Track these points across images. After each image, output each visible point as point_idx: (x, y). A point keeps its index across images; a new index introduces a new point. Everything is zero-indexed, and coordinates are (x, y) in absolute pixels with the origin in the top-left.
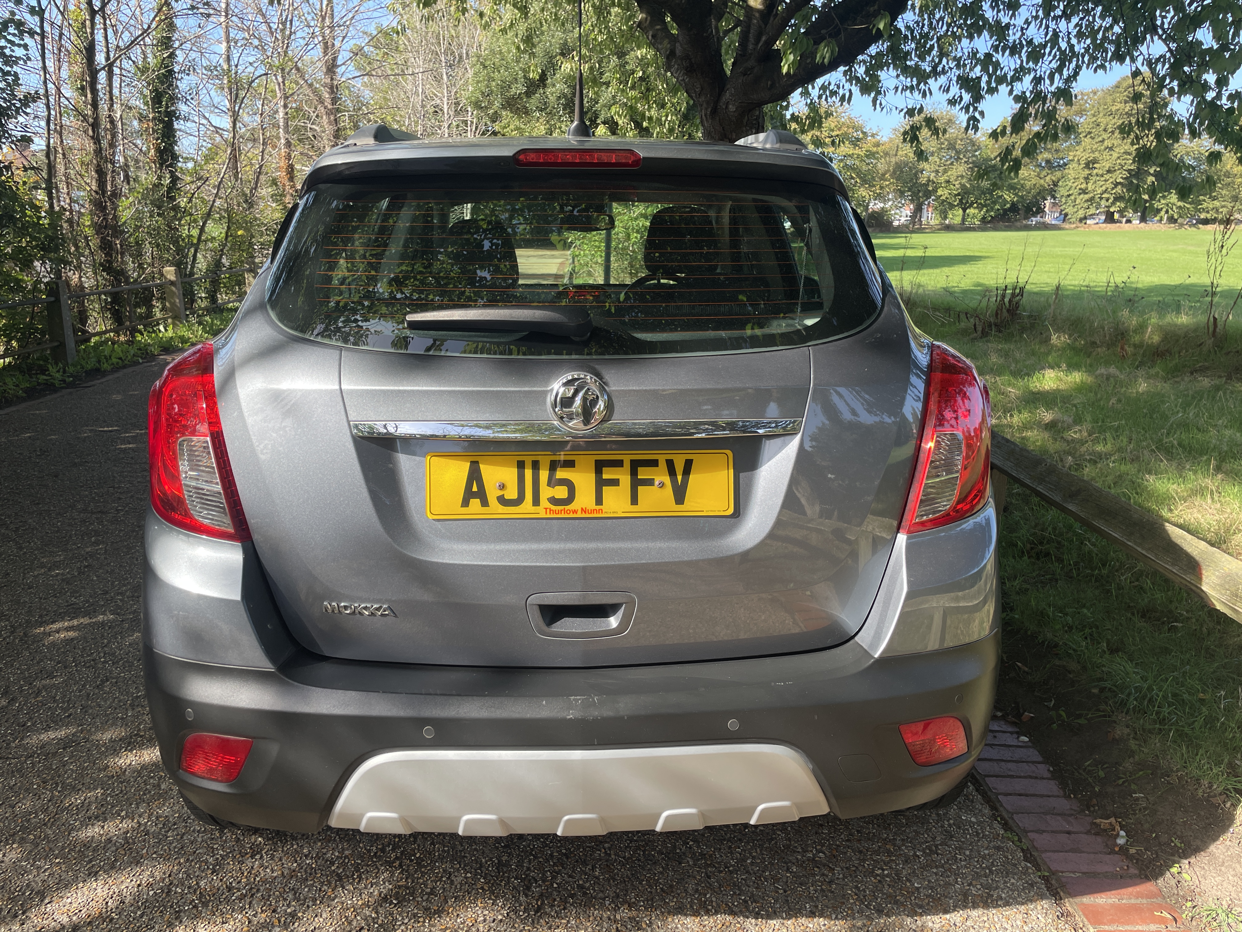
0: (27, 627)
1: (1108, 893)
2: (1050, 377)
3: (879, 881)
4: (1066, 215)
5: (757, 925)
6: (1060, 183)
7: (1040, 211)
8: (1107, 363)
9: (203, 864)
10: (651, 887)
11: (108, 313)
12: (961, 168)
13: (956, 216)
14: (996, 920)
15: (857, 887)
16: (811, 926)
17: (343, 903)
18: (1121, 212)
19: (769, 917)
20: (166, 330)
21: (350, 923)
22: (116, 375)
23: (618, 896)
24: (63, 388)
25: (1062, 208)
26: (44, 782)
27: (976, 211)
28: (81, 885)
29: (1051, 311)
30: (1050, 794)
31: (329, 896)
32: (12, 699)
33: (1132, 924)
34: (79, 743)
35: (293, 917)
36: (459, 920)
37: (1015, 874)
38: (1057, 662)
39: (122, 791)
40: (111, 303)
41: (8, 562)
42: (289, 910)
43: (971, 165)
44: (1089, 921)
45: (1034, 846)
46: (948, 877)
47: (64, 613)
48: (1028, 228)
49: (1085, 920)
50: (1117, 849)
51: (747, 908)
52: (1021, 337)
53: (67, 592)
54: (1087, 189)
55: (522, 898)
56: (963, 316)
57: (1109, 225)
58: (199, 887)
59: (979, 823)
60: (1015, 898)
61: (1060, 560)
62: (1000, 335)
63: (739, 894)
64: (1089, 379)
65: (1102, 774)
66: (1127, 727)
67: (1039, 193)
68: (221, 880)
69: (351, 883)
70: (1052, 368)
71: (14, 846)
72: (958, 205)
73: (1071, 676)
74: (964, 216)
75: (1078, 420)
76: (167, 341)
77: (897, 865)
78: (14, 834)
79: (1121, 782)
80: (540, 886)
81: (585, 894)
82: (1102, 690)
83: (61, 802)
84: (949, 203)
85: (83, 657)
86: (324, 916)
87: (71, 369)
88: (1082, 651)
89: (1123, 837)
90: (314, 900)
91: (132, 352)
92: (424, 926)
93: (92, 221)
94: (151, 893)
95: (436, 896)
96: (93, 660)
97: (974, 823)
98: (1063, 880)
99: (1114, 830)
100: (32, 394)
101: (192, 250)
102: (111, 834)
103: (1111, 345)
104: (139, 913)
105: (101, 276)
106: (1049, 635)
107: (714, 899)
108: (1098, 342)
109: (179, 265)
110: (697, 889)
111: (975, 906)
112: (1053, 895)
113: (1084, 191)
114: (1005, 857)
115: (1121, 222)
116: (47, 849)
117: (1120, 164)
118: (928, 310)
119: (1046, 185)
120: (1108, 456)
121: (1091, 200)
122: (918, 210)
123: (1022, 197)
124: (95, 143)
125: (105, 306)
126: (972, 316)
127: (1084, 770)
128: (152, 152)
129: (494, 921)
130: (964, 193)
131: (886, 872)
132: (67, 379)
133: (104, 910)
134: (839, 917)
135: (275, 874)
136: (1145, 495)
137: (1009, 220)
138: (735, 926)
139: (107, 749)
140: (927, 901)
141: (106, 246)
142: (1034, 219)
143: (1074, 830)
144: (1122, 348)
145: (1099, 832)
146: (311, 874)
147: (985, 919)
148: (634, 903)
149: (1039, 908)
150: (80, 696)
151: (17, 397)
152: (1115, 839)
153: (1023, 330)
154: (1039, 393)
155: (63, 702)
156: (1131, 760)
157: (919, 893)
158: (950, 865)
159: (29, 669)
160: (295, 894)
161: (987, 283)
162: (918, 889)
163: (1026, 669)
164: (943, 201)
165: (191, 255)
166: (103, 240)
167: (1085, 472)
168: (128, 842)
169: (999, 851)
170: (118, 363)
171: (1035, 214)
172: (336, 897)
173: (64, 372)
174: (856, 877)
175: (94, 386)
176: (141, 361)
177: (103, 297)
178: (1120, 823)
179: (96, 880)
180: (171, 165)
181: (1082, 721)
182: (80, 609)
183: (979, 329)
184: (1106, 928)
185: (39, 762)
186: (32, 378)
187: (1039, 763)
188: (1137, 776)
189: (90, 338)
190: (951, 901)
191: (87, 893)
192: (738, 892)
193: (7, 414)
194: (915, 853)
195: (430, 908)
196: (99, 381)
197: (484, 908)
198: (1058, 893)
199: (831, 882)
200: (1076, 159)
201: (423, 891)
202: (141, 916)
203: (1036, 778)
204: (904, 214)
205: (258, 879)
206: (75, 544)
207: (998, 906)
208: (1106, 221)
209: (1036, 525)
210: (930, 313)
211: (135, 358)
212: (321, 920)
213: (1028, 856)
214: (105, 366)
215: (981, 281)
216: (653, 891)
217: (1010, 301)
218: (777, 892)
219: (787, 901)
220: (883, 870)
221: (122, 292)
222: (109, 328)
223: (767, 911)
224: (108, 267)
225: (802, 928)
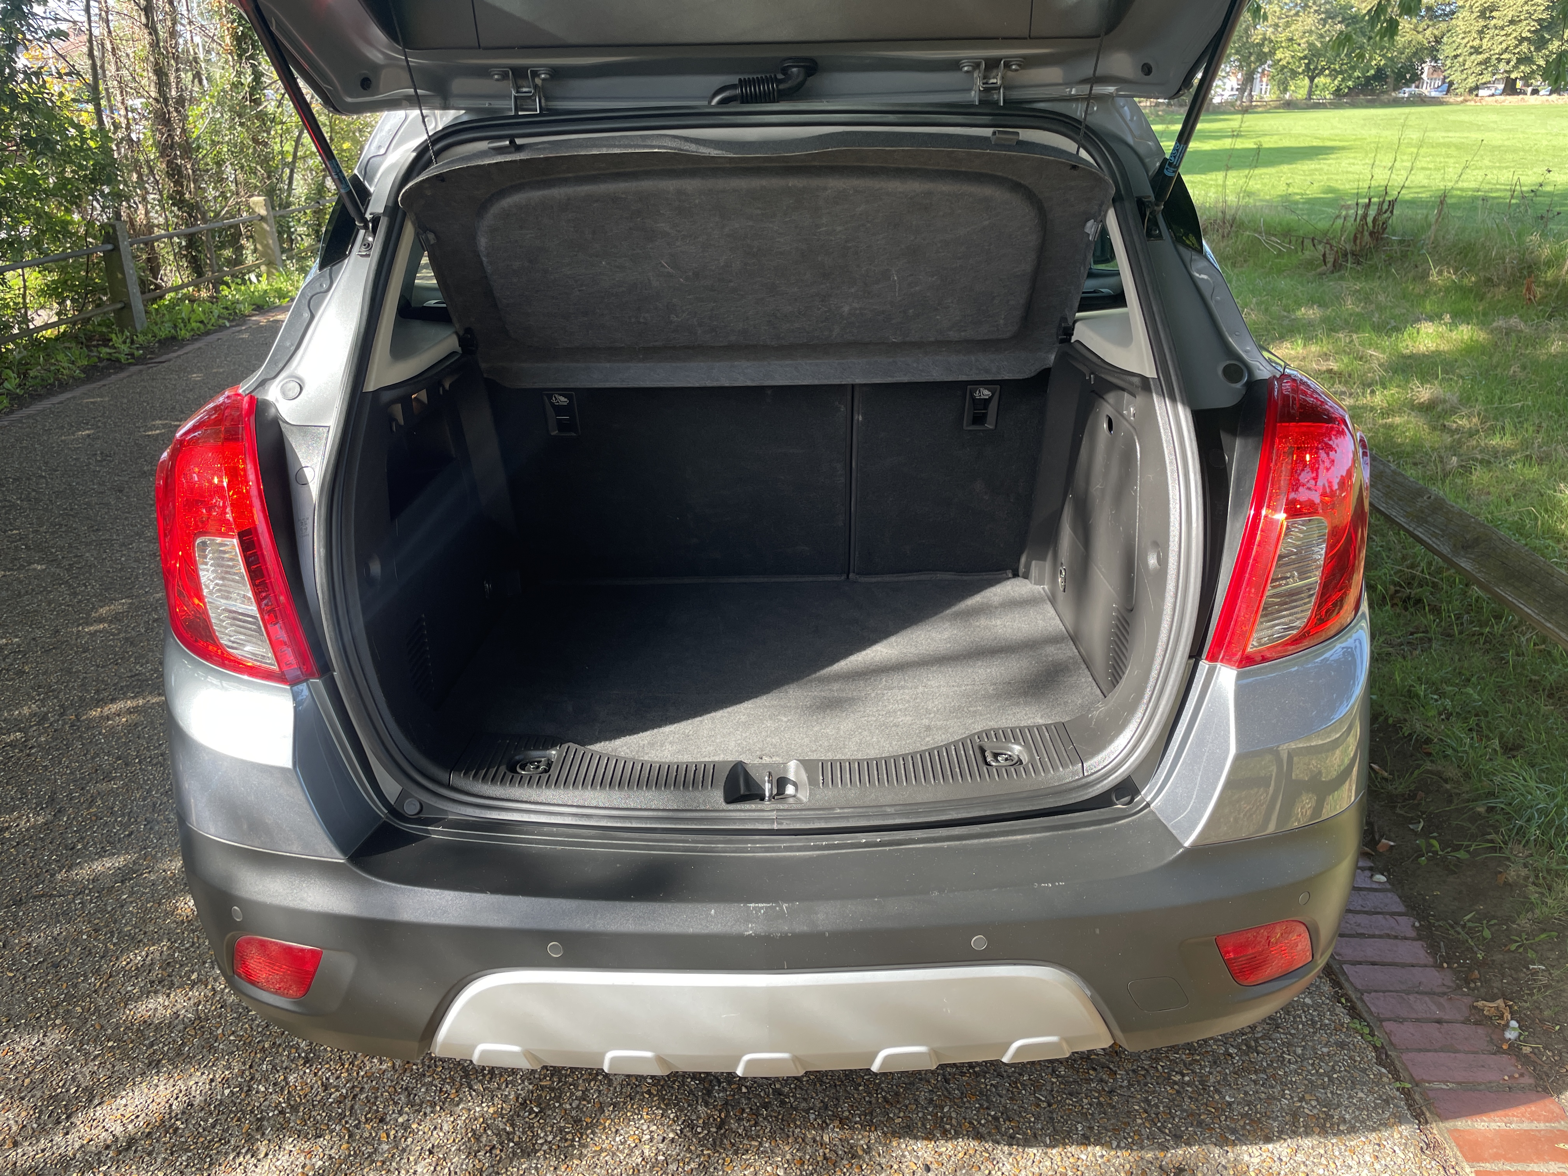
0: (80, 707)
1: (1492, 1114)
2: (1427, 333)
3: (1178, 1092)
4: (1451, 84)
5: (1010, 1154)
6: (1445, 40)
7: (1416, 78)
8: (1507, 312)
9: (293, 1051)
10: (870, 1094)
11: (184, 260)
12: (1310, 21)
13: (1300, 87)
14: (1337, 1153)
15: (1147, 1101)
16: (1083, 1157)
17: (470, 1110)
18: (1526, 79)
19: (1027, 1143)
20: (259, 281)
21: (478, 1140)
22: (197, 345)
23: (826, 1108)
24: (130, 364)
25: (1446, 74)
26: (96, 931)
27: (1328, 80)
28: (139, 1079)
29: (1431, 233)
30: (1414, 962)
31: (453, 1100)
32: (59, 811)
33: (1524, 1161)
34: (142, 874)
35: (405, 1130)
36: (618, 1139)
37: (1364, 1084)
38: (1428, 766)
39: (193, 943)
40: (187, 247)
41: (58, 614)
42: (400, 1120)
43: (1323, 16)
44: (1464, 1156)
45: (1391, 1043)
46: (1272, 1087)
47: (127, 686)
48: (1397, 103)
49: (1458, 1154)
50: (1505, 1047)
51: (998, 1128)
52: (1388, 271)
53: (130, 656)
54: (1481, 47)
55: (701, 1109)
56: (1308, 243)
57: (1508, 97)
58: (287, 1083)
59: (1316, 1006)
60: (1363, 1122)
61: (1435, 610)
62: (1359, 268)
63: (988, 1108)
64: (1482, 336)
65: (1487, 933)
66: (1525, 865)
67: (1415, 54)
68: (316, 1074)
69: (480, 1081)
70: (1431, 319)
71: (58, 1022)
72: (1304, 71)
73: (1448, 786)
74: (1311, 87)
75: (1466, 400)
76: (260, 296)
77: (1202, 1068)
78: (58, 1005)
79: (1513, 947)
80: (724, 1090)
81: (783, 1103)
82: (1491, 809)
83: (117, 959)
84: (1292, 70)
85: (149, 751)
86: (445, 1128)
87: (140, 339)
88: (1465, 752)
89: (1514, 1029)
90: (433, 1105)
91: (216, 313)
92: (573, 1146)
93: (154, 139)
94: (227, 1092)
95: (589, 1102)
96: (162, 755)
97: (1308, 1006)
98: (1431, 1094)
99: (1501, 1017)
100: (93, 373)
101: (287, 171)
102: (179, 1006)
103: (1513, 282)
104: (211, 1121)
105: (171, 212)
106: (1419, 726)
107: (954, 1115)
108: (1495, 279)
109: (270, 193)
110: (932, 1100)
111: (1307, 1134)
112: (1416, 1117)
113: (1477, 51)
114: (1350, 1058)
115: (1525, 93)
116: (98, 1027)
117: (1528, 12)
118: (1260, 233)
119: (1425, 42)
120: (1507, 453)
121: (1486, 62)
122: (1249, 80)
123: (1391, 59)
124: (150, 34)
125: (180, 252)
126: (1320, 242)
127: (1464, 927)
128: (228, 40)
129: (663, 1141)
130: (1314, 54)
131: (1187, 1078)
132: (136, 353)
133: (167, 1116)
134: (1123, 1145)
135: (384, 1067)
136: (1557, 514)
137: (1373, 92)
138: (981, 1156)
139: (176, 883)
140: (1242, 1123)
141: (175, 173)
142: (1407, 90)
143: (1447, 1017)
144: (1529, 289)
145: (1480, 1019)
146: (429, 1067)
147: (1322, 1152)
148: (847, 1118)
149: (1397, 1136)
150: (144, 806)
151: (73, 377)
152: (1504, 1030)
153: (1390, 261)
154: (1411, 356)
155: (123, 815)
156: (1530, 915)
157: (1232, 1110)
158: (1275, 1069)
159: (81, 767)
160: (409, 1095)
161: (1341, 187)
162: (1230, 1104)
163: (1386, 774)
164: (1284, 67)
165: (286, 176)
166: (169, 164)
167: (1474, 478)
168: (200, 1018)
169: (1343, 1049)
170: (199, 329)
171: (1408, 83)
172: (461, 1100)
173: (132, 342)
174: (1146, 1085)
175: (169, 360)
176: (228, 324)
177: (176, 240)
178: (1510, 1007)
179: (157, 1073)
180: (252, 57)
181: (1462, 855)
182: (147, 680)
183: (1330, 259)
184: (1488, 1166)
185: (91, 902)
186: (91, 351)
187: (1400, 914)
188: (1537, 939)
189: (165, 295)
190: (1276, 1124)
191: (146, 1090)
192: (986, 1105)
193: (61, 403)
194: (1227, 1050)
195: (580, 1120)
196: (175, 355)
197: (652, 1121)
198: (1423, 1114)
199: (1111, 1092)
200: (1467, 5)
201: (572, 1094)
202: (213, 1126)
203: (1396, 937)
204: (1228, 87)
205: (362, 1073)
206: (141, 587)
207: (1338, 1133)
208: (1505, 92)
209: (1404, 558)
210: (1263, 238)
211: (221, 321)
212: (441, 1134)
213: (1383, 1057)
214: (183, 333)
215: (1333, 184)
216: (873, 1100)
217: (1375, 220)
218: (1038, 1106)
219: (1052, 1119)
220: (1183, 1075)
221: (200, 232)
222: (186, 281)
223: (1025, 1134)
224: (178, 201)
225: (1071, 1160)
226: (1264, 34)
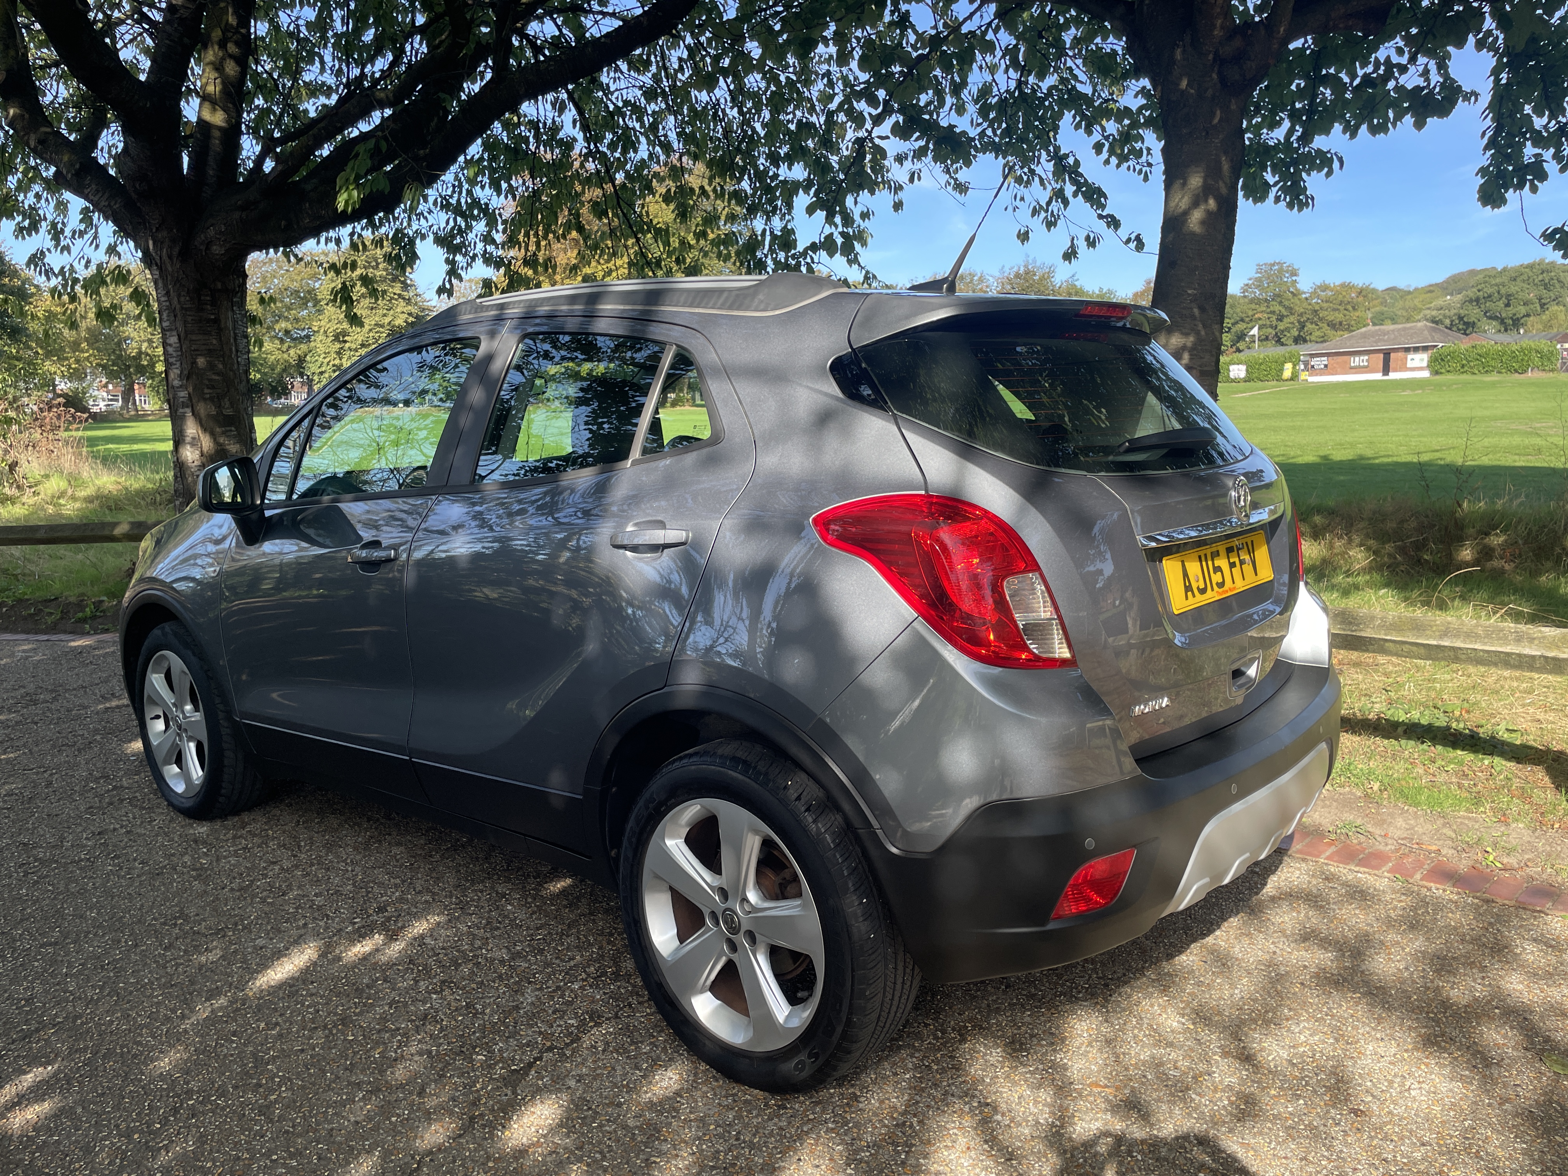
6: (308, 358)
54: (342, 365)
67: (284, 370)
119: (291, 361)
122: (130, 391)
123: (265, 374)
200: (321, 330)
226: (140, 349)
